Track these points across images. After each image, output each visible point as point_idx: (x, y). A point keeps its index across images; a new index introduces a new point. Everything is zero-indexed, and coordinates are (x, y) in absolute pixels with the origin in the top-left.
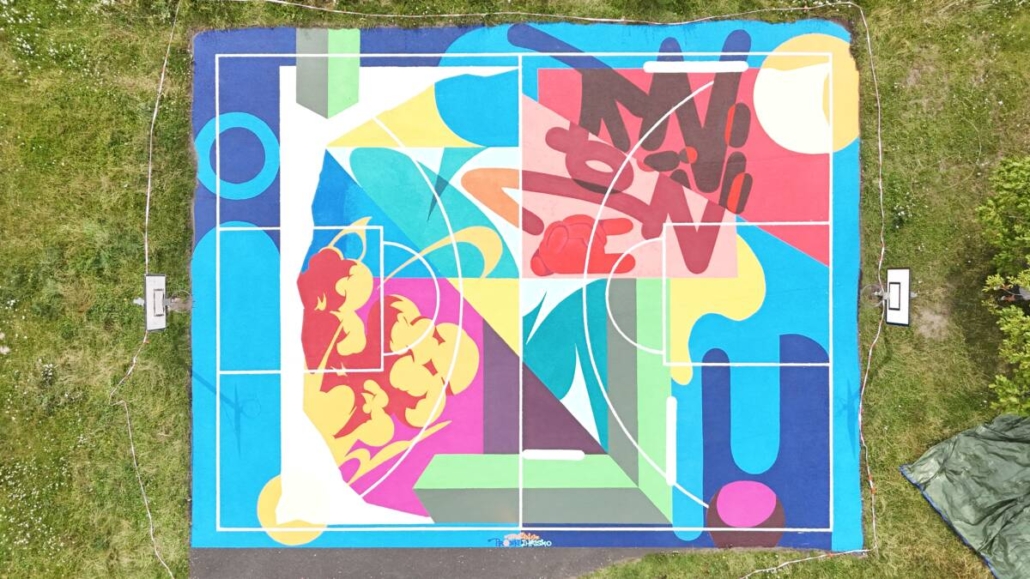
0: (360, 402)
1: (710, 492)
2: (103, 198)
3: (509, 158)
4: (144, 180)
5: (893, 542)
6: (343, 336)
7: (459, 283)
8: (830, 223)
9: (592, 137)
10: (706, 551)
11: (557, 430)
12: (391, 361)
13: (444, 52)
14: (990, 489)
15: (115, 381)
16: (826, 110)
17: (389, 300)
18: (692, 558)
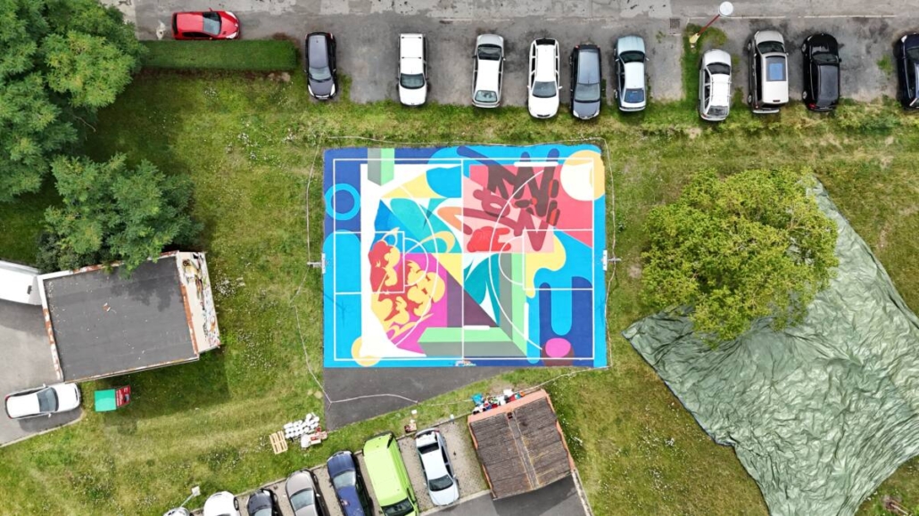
0: (395, 306)
1: (543, 344)
2: (286, 220)
3: (458, 203)
4: (304, 213)
5: (619, 363)
6: (387, 278)
7: (437, 255)
8: (593, 230)
9: (492, 194)
10: (541, 368)
11: (478, 317)
12: (408, 289)
13: (430, 157)
14: (657, 340)
15: (291, 297)
16: (591, 182)
17: (407, 263)
18: (535, 371)
